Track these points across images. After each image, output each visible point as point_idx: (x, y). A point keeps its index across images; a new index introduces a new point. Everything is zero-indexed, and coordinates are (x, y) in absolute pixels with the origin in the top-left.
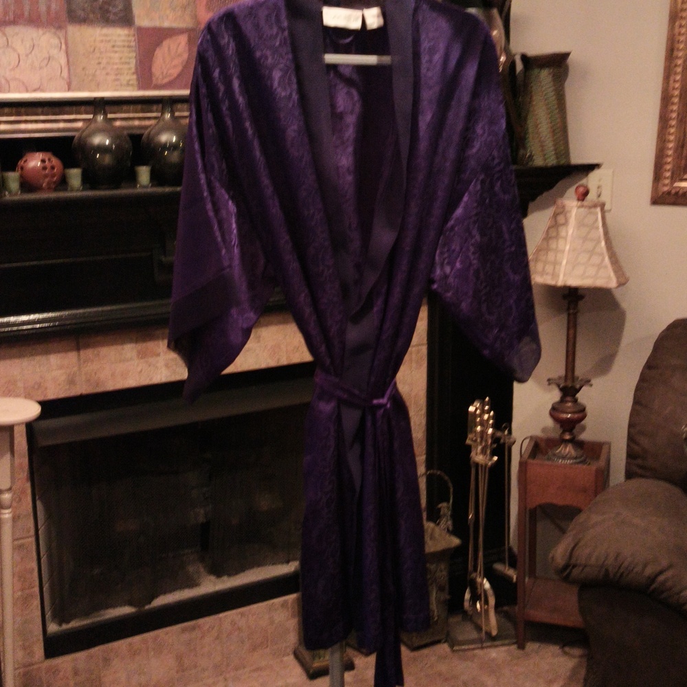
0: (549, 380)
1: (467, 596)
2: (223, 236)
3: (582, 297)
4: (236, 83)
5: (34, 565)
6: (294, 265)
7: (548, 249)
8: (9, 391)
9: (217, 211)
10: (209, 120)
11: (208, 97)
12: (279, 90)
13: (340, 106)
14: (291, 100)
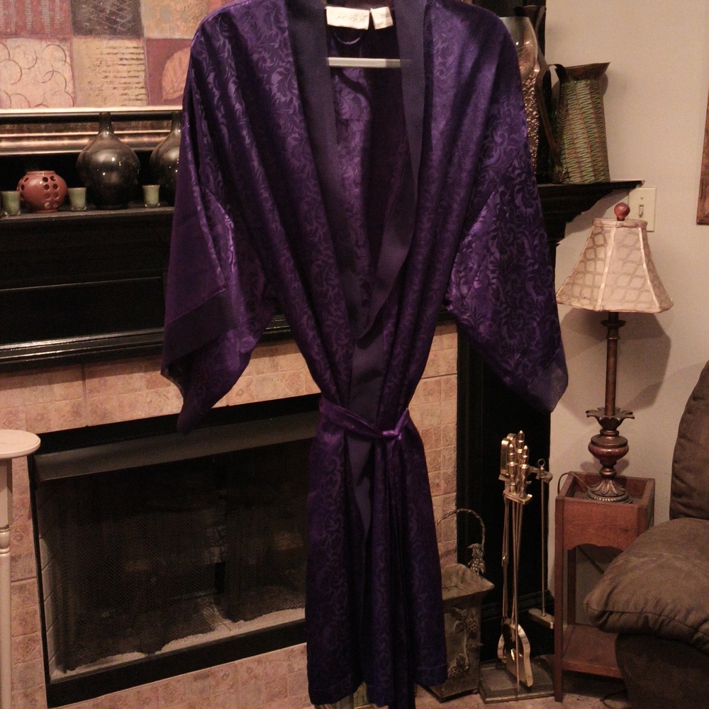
0: (587, 412)
1: (501, 643)
2: (218, 253)
3: (622, 323)
4: (232, 88)
5: (37, 607)
6: (296, 285)
7: (586, 272)
8: (10, 423)
9: (212, 226)
10: (203, 128)
11: (202, 103)
12: (279, 95)
13: (346, 113)
14: (292, 106)
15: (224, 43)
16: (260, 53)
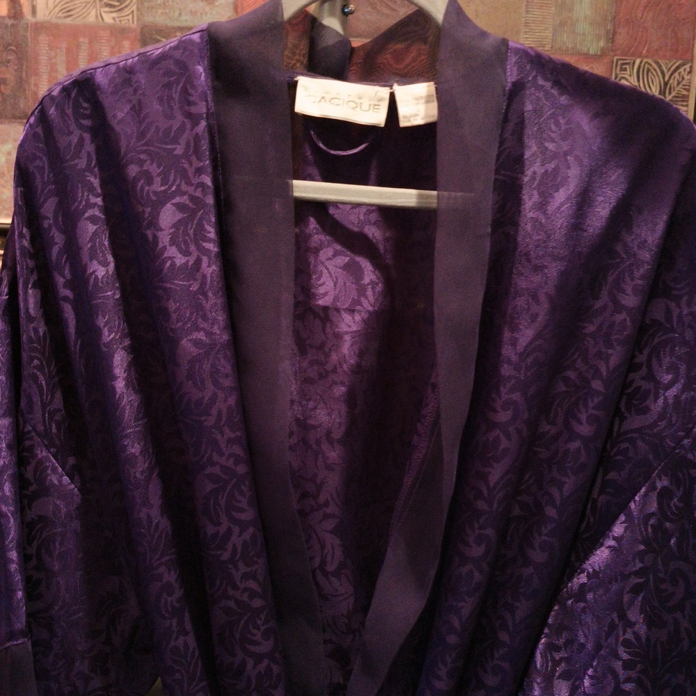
10: (31, 306)
11: (32, 257)
12: (172, 251)
13: (325, 294)
14: (199, 276)
15: (81, 139)
16: (141, 163)
